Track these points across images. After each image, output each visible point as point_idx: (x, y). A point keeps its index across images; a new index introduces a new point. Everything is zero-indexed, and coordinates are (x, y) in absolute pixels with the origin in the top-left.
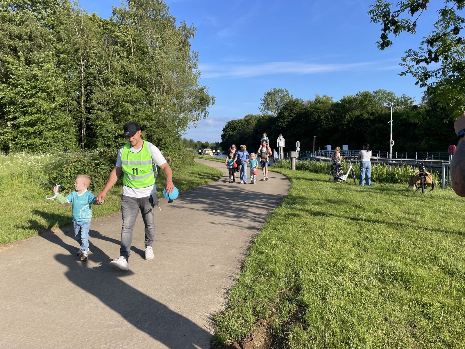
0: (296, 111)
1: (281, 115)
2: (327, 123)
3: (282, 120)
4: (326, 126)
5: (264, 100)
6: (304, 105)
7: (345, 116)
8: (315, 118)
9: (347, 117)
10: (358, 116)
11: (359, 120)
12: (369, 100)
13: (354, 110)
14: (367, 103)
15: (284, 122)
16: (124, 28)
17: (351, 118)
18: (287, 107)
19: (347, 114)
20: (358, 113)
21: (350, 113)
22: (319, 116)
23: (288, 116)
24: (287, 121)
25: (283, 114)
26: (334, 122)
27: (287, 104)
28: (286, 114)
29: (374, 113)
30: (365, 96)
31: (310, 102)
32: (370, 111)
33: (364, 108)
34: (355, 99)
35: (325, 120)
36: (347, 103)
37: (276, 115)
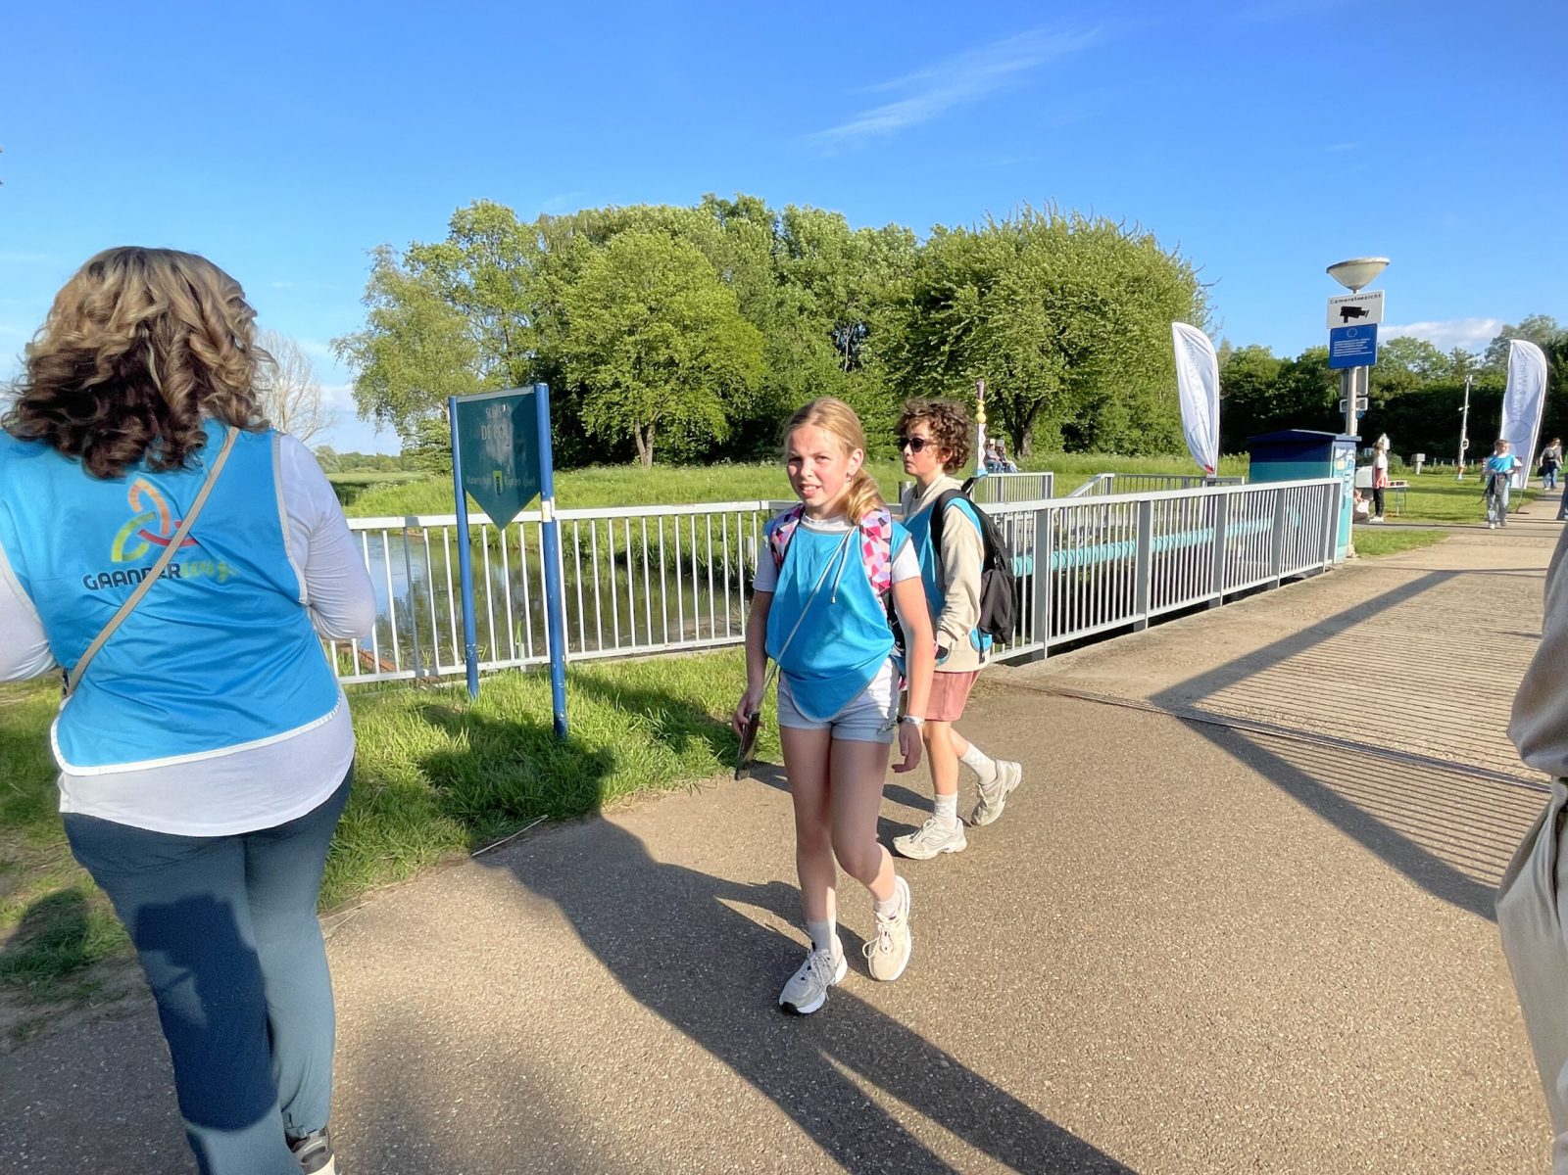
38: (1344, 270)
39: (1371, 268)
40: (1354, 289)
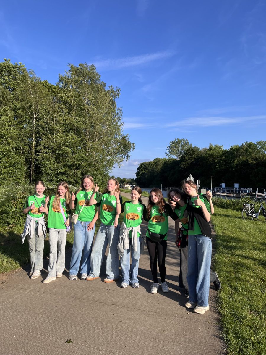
0: (195, 156)
1: (182, 159)
2: (219, 166)
3: (183, 163)
4: (219, 168)
5: (169, 147)
6: (200, 151)
7: (234, 161)
8: (210, 162)
9: (236, 161)
10: (245, 161)
11: (245, 163)
12: (253, 149)
13: (241, 156)
14: (251, 151)
15: (185, 164)
16: (67, 91)
17: (239, 163)
18: (188, 153)
19: (236, 159)
20: (244, 158)
21: (238, 159)
22: (213, 161)
23: (188, 160)
24: (187, 163)
25: (185, 158)
26: (225, 165)
27: (187, 151)
28: (187, 158)
29: (257, 158)
30: (249, 145)
31: (205, 149)
32: (254, 157)
33: (248, 155)
34: (241, 148)
35: (218, 163)
36: (235, 151)
37: (179, 159)
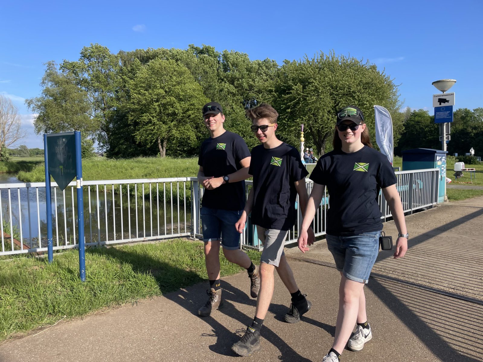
38: (439, 83)
39: (449, 84)
40: (443, 91)
